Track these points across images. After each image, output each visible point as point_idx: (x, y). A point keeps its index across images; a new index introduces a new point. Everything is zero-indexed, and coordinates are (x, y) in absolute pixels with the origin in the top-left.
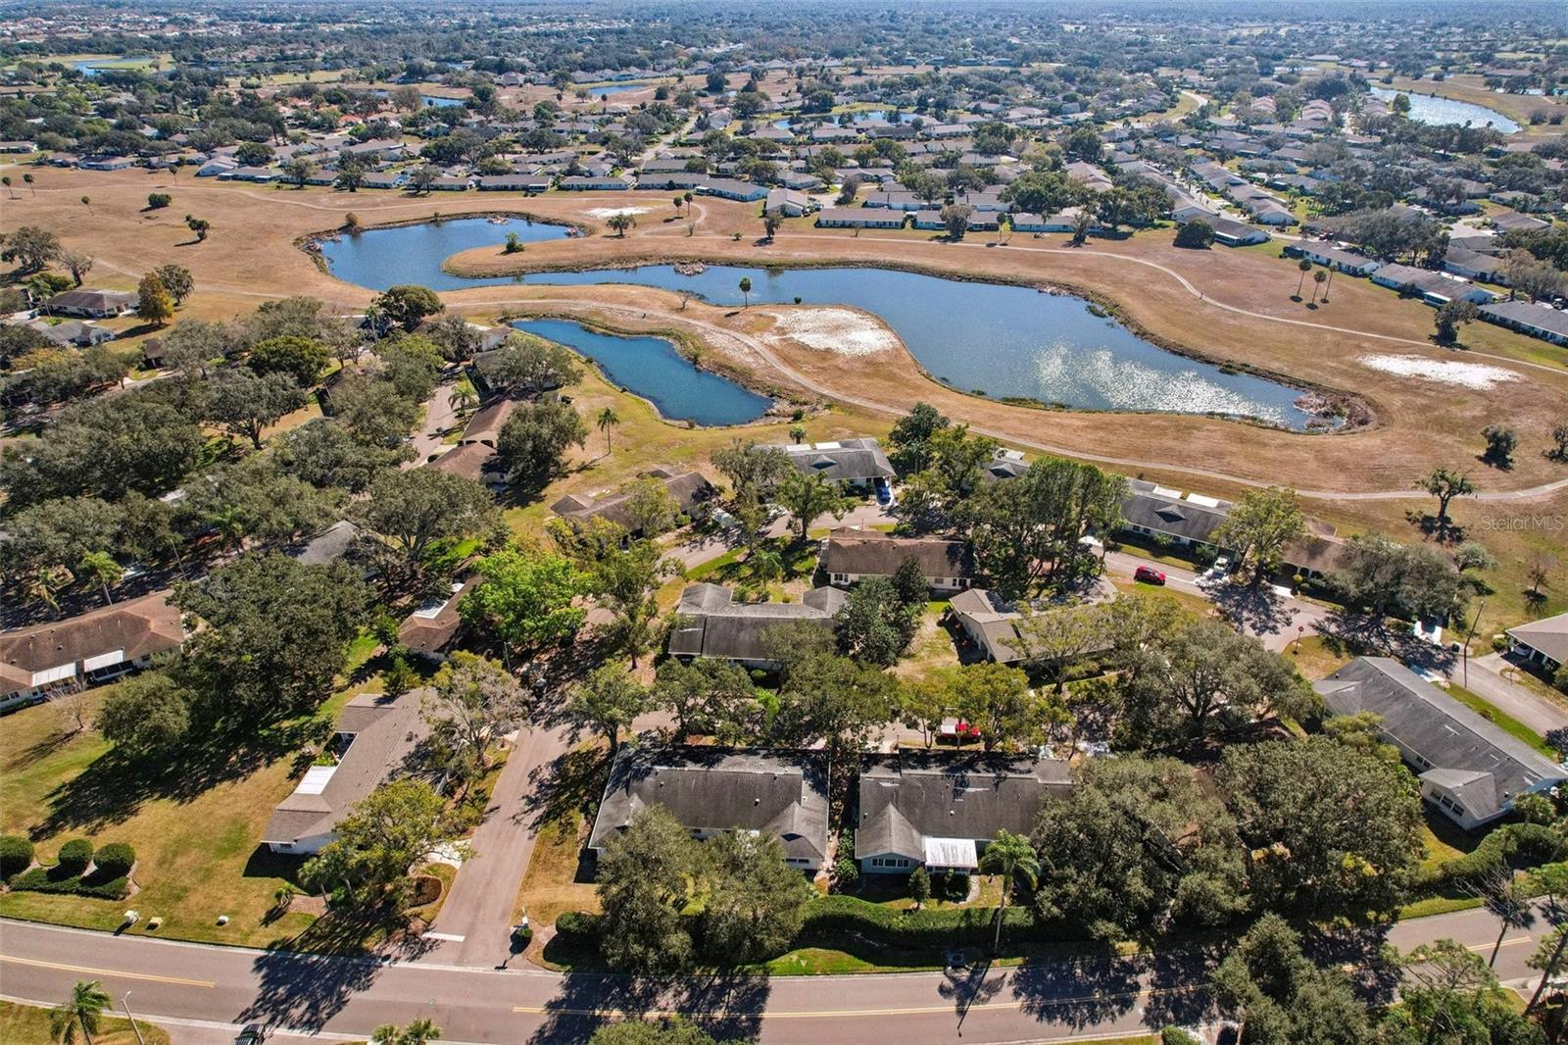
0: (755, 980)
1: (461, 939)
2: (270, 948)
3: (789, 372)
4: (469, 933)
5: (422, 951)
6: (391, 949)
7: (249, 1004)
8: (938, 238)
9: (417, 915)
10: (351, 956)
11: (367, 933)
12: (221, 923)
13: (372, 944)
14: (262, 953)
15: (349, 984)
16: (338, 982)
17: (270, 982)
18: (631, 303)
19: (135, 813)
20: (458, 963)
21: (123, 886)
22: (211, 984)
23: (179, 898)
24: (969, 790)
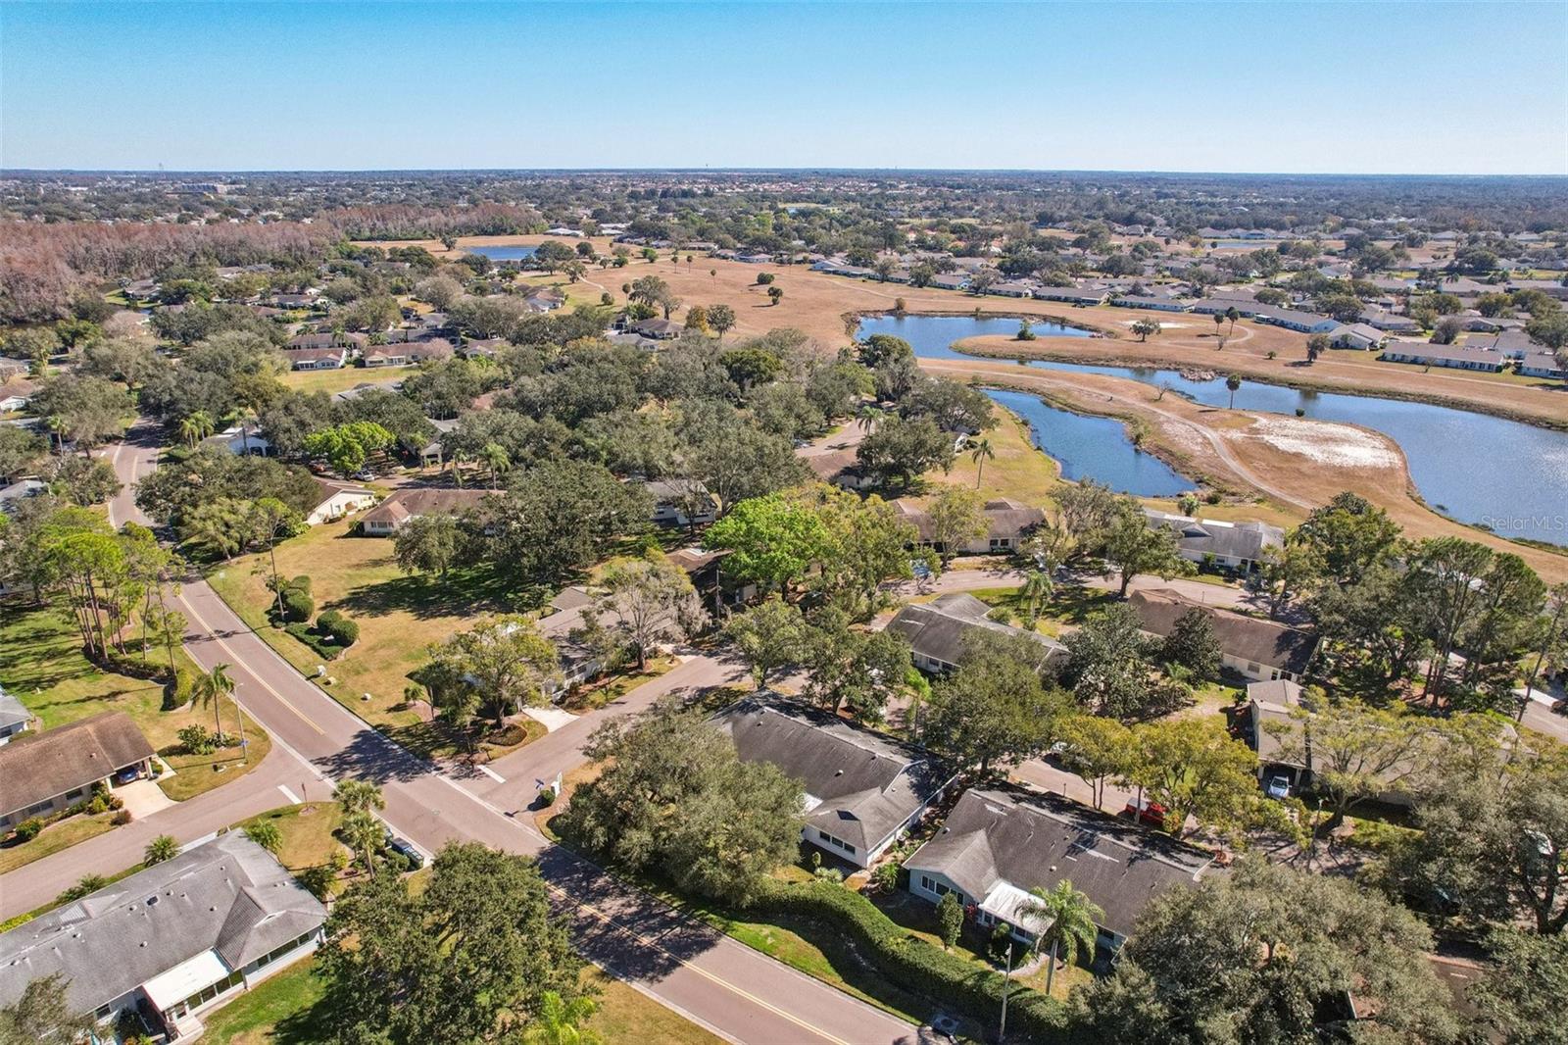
0: (708, 931)
1: (501, 780)
2: (375, 728)
3: (1234, 464)
4: (510, 780)
5: (467, 776)
6: (448, 765)
7: (329, 755)
8: (1544, 386)
9: (487, 750)
10: (417, 757)
11: (442, 746)
12: (365, 699)
13: (438, 755)
14: (369, 728)
15: (398, 774)
16: (392, 769)
17: (355, 748)
18: (1104, 388)
19: (385, 615)
20: (482, 797)
21: (337, 652)
22: (322, 732)
23: (358, 673)
24: (1092, 853)
